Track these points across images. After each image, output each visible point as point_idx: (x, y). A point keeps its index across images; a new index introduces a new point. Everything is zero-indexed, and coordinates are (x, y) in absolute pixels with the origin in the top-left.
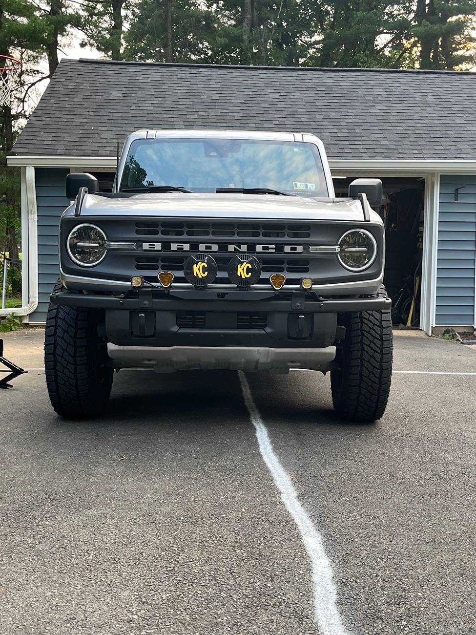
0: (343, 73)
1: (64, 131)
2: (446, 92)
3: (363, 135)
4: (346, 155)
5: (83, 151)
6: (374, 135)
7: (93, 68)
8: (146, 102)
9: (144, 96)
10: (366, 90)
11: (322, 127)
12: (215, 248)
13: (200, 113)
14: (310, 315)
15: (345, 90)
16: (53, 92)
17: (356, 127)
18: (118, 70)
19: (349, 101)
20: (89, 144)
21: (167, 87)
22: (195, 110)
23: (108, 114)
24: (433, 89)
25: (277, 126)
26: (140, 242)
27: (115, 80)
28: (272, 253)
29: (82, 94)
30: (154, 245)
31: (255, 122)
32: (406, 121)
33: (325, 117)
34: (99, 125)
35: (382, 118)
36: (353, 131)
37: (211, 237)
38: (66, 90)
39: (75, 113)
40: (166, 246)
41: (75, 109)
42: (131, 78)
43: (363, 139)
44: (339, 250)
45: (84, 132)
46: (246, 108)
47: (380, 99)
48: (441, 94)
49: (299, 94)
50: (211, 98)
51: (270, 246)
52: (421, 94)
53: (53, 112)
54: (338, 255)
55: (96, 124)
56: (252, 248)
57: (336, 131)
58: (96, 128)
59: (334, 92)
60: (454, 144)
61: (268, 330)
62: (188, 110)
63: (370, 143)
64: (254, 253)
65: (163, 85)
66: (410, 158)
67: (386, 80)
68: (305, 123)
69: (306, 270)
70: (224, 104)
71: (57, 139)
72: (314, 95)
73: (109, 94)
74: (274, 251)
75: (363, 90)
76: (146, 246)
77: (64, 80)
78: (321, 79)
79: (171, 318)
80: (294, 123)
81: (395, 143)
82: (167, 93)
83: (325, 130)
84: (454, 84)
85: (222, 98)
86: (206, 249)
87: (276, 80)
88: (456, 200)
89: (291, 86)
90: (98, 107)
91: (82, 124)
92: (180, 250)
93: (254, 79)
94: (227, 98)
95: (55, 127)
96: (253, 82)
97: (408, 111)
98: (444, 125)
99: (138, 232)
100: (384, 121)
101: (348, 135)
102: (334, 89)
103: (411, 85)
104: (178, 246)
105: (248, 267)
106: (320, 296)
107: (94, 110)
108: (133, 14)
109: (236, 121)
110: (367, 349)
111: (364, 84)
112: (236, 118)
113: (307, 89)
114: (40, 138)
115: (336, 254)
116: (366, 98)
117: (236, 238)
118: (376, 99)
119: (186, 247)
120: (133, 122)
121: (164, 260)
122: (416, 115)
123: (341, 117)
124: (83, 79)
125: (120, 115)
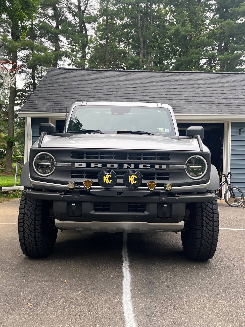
0: (183, 74)
1: (48, 100)
2: (233, 82)
3: (193, 102)
4: (184, 112)
5: (55, 110)
6: (198, 102)
7: (65, 72)
8: (88, 87)
9: (88, 84)
10: (194, 81)
11: (173, 99)
12: (116, 166)
13: (114, 92)
14: (170, 205)
15: (184, 81)
16: (44, 83)
17: (189, 99)
18: (77, 72)
19: (186, 87)
20: (58, 107)
21: (99, 80)
22: (111, 91)
23: (69, 92)
24: (227, 81)
25: (150, 98)
26: (73, 163)
27: (75, 77)
28: (149, 169)
29: (58, 83)
30: (82, 164)
31: (140, 96)
32: (214, 96)
33: (174, 94)
34: (64, 97)
35: (202, 94)
36: (188, 101)
37: (113, 160)
38: (50, 81)
39: (53, 92)
40: (88, 165)
41: (54, 90)
42: (82, 76)
43: (193, 104)
44: (186, 167)
45: (57, 101)
46: (136, 90)
47: (201, 85)
48: (231, 83)
49: (162, 83)
50: (119, 85)
51: (147, 165)
52: (221, 83)
53: (43, 92)
54: (186, 170)
55: (62, 97)
56: (137, 166)
57: (180, 100)
58: (63, 99)
59: (179, 82)
60: (238, 107)
61: (146, 213)
62: (108, 91)
63: (196, 106)
64: (138, 169)
65: (97, 79)
66: (216, 113)
67: (204, 77)
68: (164, 97)
69: (167, 179)
70: (125, 88)
71: (43, 104)
72: (169, 84)
73: (71, 84)
74: (149, 168)
75: (193, 81)
76: (77, 165)
77: (50, 77)
78: (173, 76)
79: (90, 206)
80: (159, 97)
81: (208, 106)
82: (99, 83)
83: (174, 100)
84: (237, 79)
85: (125, 85)
86: (111, 166)
87: (151, 77)
88: (240, 134)
89: (158, 80)
90: (65, 89)
91: (56, 97)
92: (96, 167)
93: (141, 77)
94: (127, 85)
95: (44, 98)
96: (140, 78)
97: (215, 91)
98: (233, 98)
99: (72, 157)
100: (203, 96)
101: (185, 102)
102: (179, 81)
103: (216, 79)
104: (95, 165)
105: (135, 177)
106: (176, 193)
107: (63, 91)
108: (91, 51)
109: (131, 96)
110: (205, 229)
111: (193, 79)
112: (131, 94)
113: (166, 81)
114: (35, 104)
115: (184, 169)
116: (195, 85)
117: (128, 160)
118: (199, 85)
119: (100, 165)
120: (81, 96)
121: (87, 172)
122: (219, 93)
123: (182, 94)
124: (59, 76)
125: (75, 93)
